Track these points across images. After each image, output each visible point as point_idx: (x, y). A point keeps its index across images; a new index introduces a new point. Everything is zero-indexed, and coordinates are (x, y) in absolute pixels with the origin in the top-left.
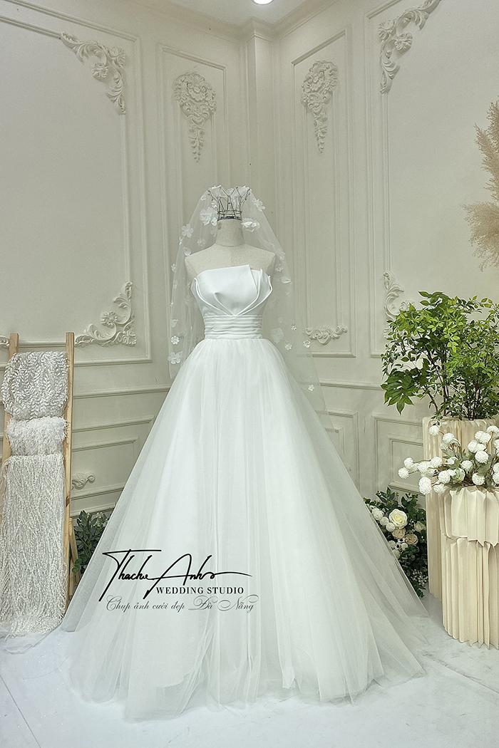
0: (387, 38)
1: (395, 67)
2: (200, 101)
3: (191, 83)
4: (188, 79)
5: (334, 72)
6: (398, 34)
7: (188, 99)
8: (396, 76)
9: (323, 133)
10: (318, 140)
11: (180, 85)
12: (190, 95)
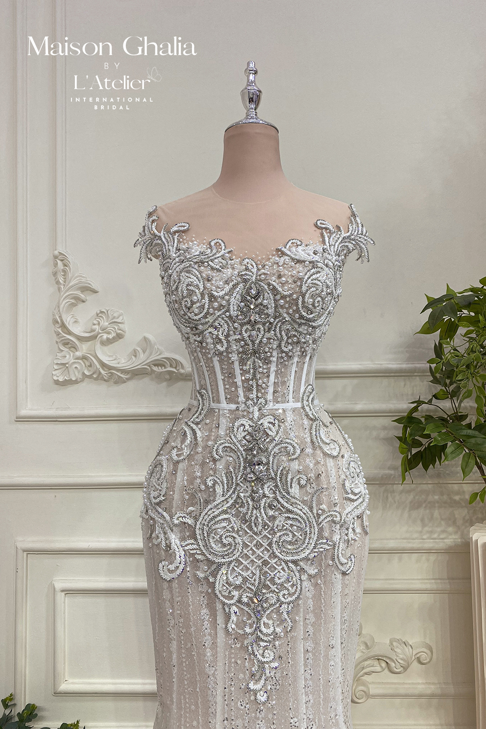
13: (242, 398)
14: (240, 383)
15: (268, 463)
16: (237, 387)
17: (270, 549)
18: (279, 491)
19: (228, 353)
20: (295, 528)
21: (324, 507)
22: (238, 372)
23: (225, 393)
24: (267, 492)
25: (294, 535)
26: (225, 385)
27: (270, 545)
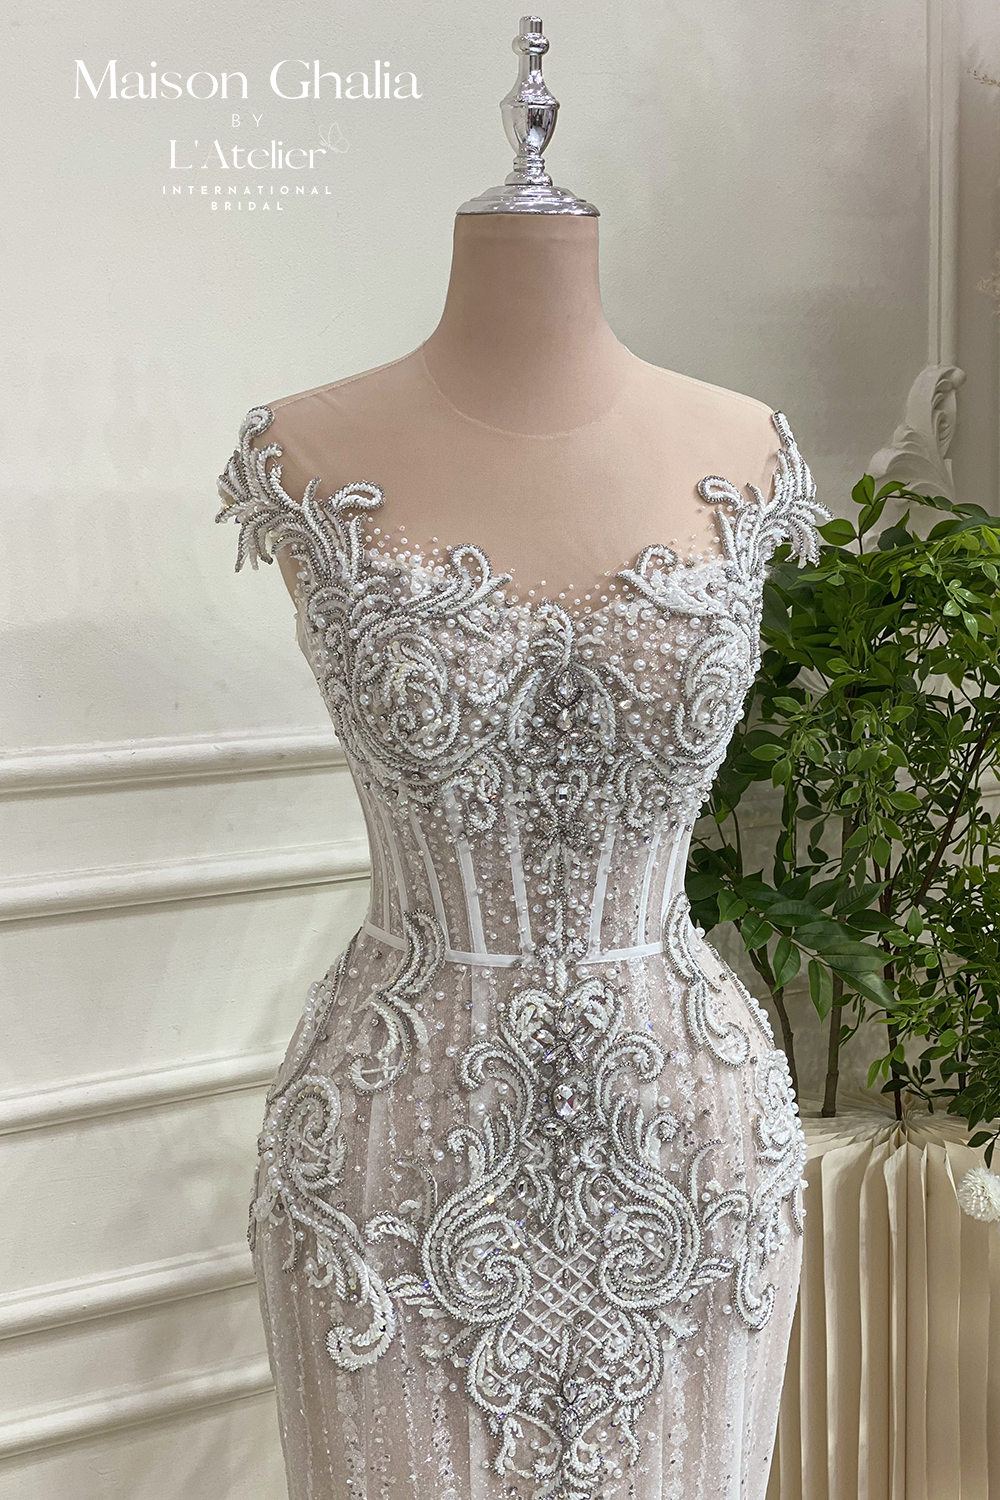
13: (527, 941)
14: (523, 905)
15: (590, 1095)
16: (515, 914)
17: (592, 1286)
18: (617, 1156)
19: (497, 834)
20: (652, 1235)
21: (715, 1184)
22: (519, 877)
23: (486, 927)
24: (588, 1161)
25: (647, 1252)
26: (484, 908)
27: (593, 1277)
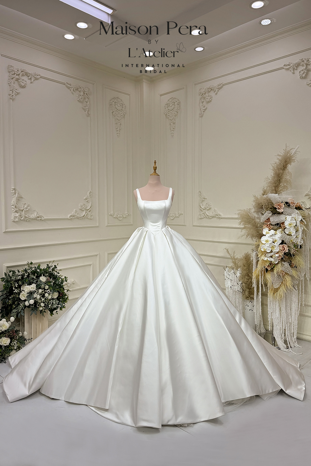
0: (202, 95)
1: (205, 108)
2: (120, 110)
3: (116, 102)
4: (115, 101)
5: (179, 104)
6: (207, 95)
7: (115, 109)
8: (206, 111)
9: (173, 129)
10: (171, 131)
11: (112, 103)
12: (116, 108)
